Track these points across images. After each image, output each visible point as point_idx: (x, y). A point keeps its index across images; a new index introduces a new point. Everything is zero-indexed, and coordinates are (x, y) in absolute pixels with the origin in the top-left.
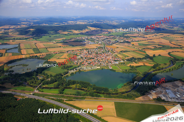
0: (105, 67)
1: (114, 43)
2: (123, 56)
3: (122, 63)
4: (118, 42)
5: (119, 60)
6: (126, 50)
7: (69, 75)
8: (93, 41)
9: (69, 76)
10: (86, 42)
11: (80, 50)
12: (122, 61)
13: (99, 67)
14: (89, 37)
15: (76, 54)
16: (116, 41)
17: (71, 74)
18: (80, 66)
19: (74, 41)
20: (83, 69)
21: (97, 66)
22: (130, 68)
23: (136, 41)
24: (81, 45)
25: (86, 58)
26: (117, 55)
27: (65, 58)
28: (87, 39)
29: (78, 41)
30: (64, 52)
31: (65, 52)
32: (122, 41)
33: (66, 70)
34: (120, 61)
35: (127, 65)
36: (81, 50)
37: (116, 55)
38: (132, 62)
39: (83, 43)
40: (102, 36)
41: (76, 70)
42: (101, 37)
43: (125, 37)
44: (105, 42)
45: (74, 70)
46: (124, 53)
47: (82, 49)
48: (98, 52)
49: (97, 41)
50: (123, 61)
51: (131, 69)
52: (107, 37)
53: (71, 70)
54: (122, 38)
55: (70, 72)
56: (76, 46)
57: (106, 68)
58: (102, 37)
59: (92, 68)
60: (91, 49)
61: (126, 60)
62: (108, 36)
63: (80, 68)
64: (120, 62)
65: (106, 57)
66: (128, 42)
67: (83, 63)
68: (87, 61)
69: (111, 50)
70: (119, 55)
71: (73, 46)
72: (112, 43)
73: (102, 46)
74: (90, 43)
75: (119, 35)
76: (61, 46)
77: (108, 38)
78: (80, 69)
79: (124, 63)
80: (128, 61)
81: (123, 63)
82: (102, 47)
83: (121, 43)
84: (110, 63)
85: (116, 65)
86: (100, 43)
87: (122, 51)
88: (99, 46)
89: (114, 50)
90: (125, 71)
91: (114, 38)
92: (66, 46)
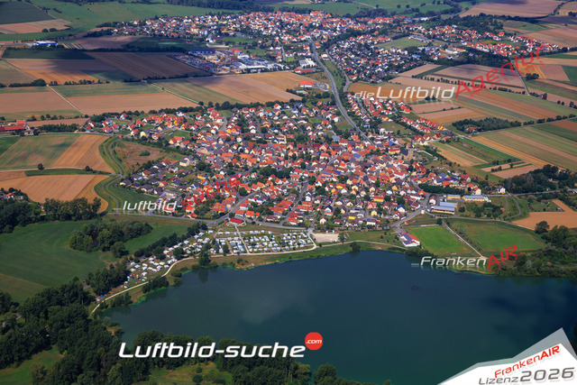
0: (372, 235)
1: (399, 69)
2: (478, 155)
3: (478, 210)
4: (426, 58)
5: (454, 184)
6: (492, 115)
7: (138, 298)
8: (262, 53)
9: (135, 300)
10: (212, 58)
11: (185, 110)
12: (478, 196)
13: (332, 237)
14: (231, 24)
15: (162, 144)
16: (412, 50)
17: (146, 289)
18: (205, 228)
19: (128, 48)
20: (226, 251)
21: (320, 229)
22: (542, 245)
23: (551, 54)
24: (183, 77)
25: (231, 171)
26: (434, 153)
27: (88, 170)
28: (220, 34)
29: (158, 50)
30: (74, 128)
31: (81, 122)
32: (453, 52)
33: (108, 261)
34: (461, 193)
35: (520, 223)
36: (191, 110)
37: (427, 148)
38: (545, 198)
39: (199, 61)
40: (315, 18)
41: (179, 254)
42: (306, 20)
43: (470, 23)
44: (341, 55)
45: (163, 258)
46: (482, 139)
47: (195, 106)
48: (303, 127)
49: (287, 48)
50: (484, 193)
51: (549, 253)
52: (352, 24)
53: (142, 254)
54: (446, 29)
55: (139, 271)
56: (151, 80)
57: (380, 246)
58: (316, 22)
59: (283, 244)
60: (257, 106)
61: (504, 183)
62: (355, 18)
63: (201, 240)
64: (467, 199)
65: (365, 166)
66: (493, 60)
67: (217, 207)
68: (243, 193)
69: (393, 117)
70: (449, 153)
71: (130, 80)
72: (390, 65)
73: (325, 87)
74: (243, 66)
75: (423, 10)
76: (48, 81)
77: (356, 34)
78: (208, 247)
79: (494, 210)
80: (515, 191)
81: (486, 205)
82: (327, 95)
83: (445, 63)
84: (401, 210)
85: (439, 222)
86: (311, 63)
87: (466, 122)
88: (307, 84)
89: (413, 117)
90: (511, 266)
91: (396, 31)
92: (78, 78)
